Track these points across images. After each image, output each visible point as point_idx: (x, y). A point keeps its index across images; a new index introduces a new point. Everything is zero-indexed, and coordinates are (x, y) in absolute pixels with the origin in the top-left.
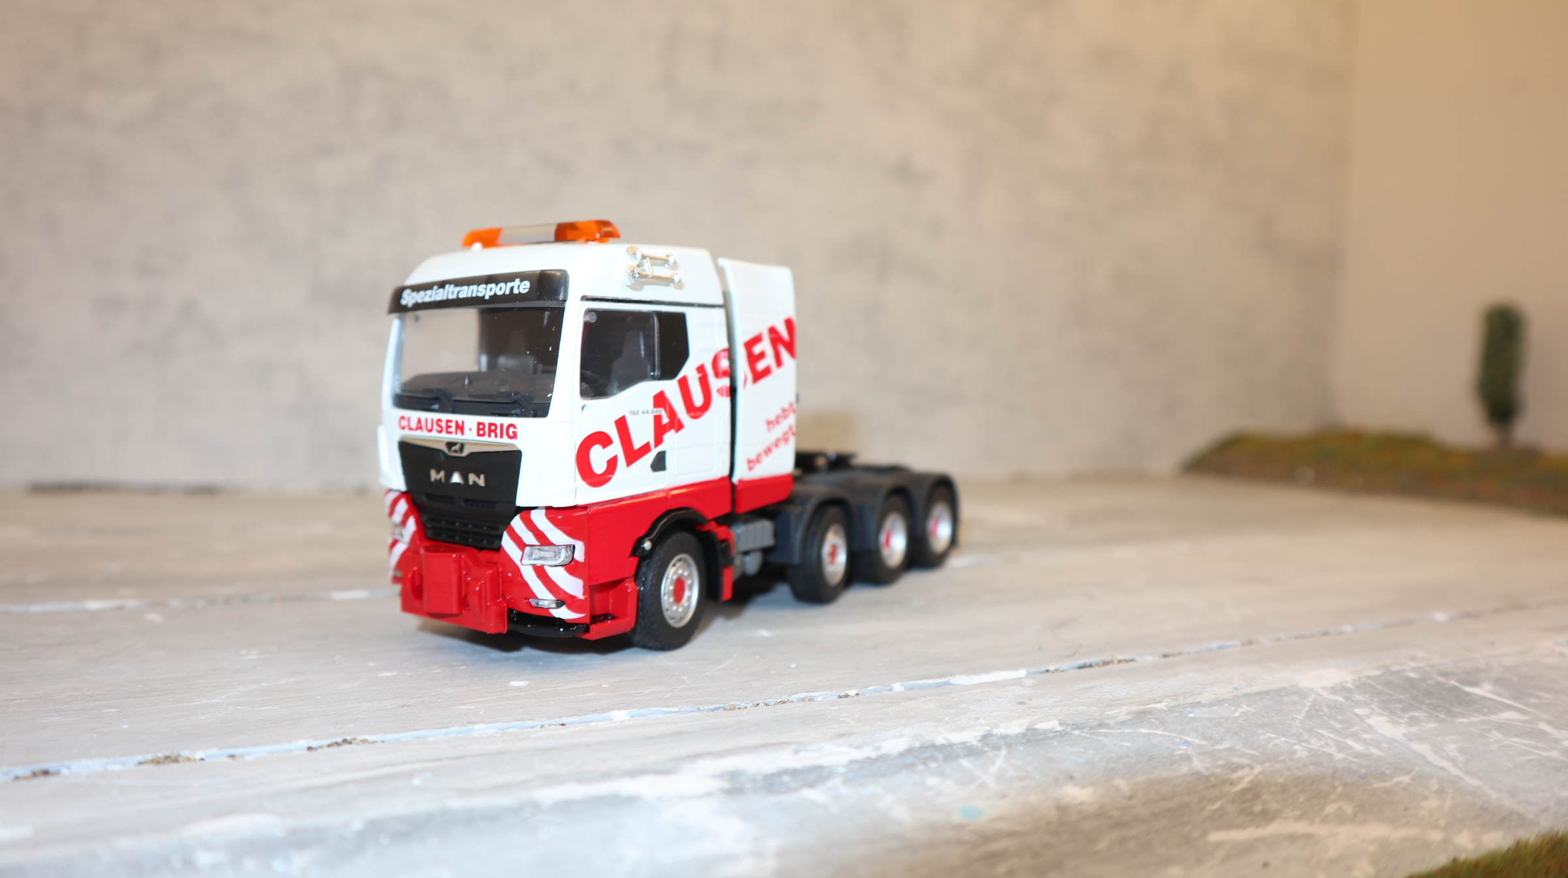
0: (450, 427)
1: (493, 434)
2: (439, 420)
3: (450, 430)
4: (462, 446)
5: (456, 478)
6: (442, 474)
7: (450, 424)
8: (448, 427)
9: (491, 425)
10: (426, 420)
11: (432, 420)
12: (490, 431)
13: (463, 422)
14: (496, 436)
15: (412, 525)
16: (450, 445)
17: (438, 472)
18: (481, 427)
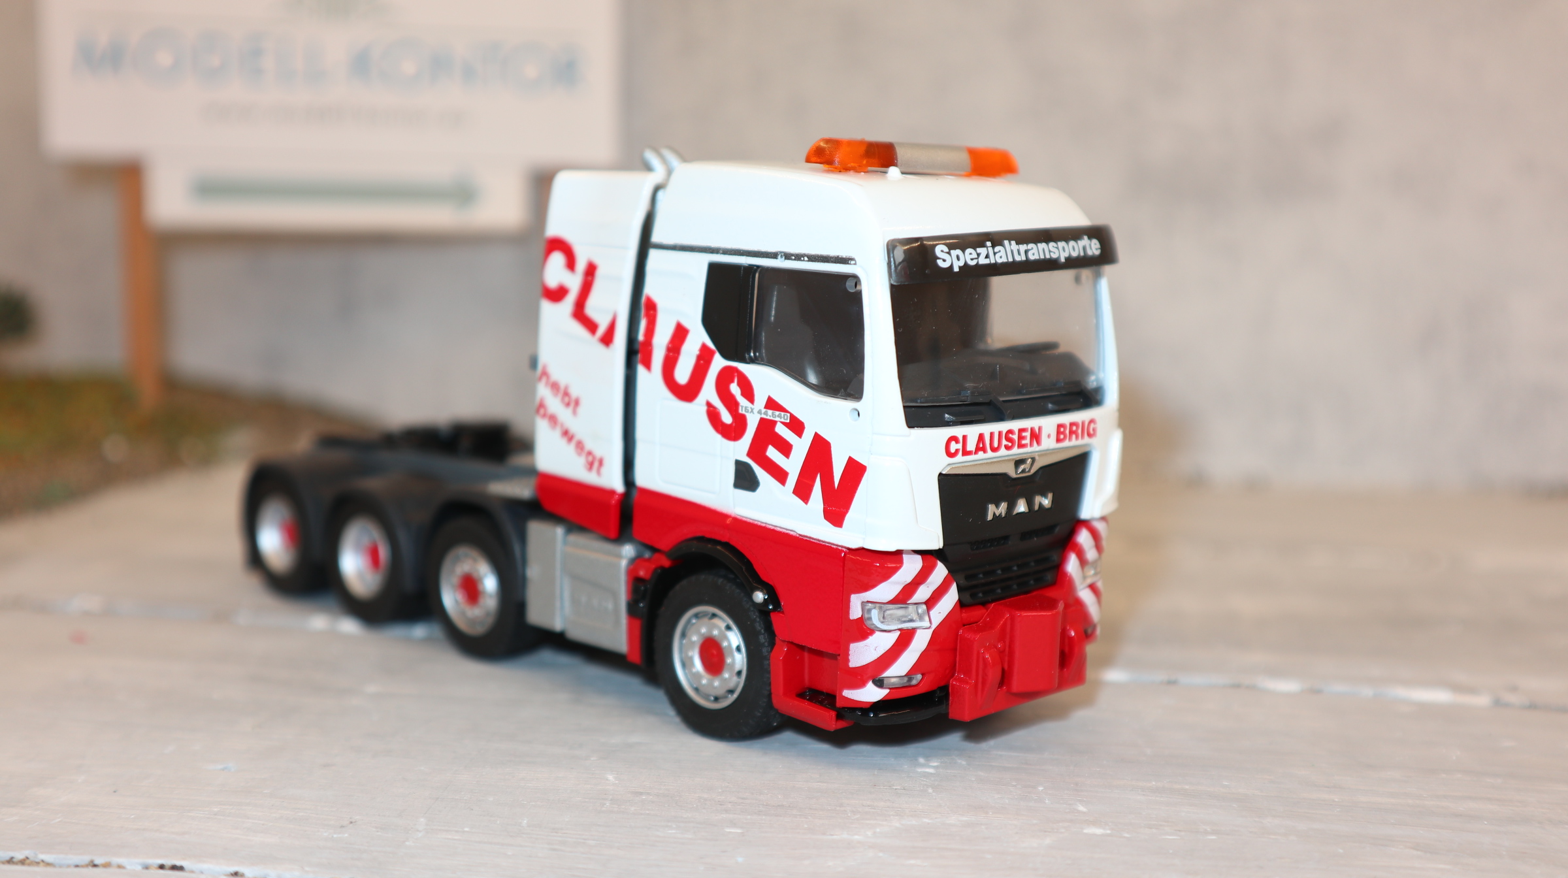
0: (1024, 438)
1: (1074, 436)
2: (1010, 432)
3: (1024, 442)
4: (1033, 460)
5: (1021, 507)
6: (1003, 506)
7: (1024, 434)
8: (1021, 438)
9: (1072, 424)
10: (992, 434)
11: (1000, 433)
12: (1071, 432)
13: (1040, 428)
14: (1077, 438)
15: (951, 597)
16: (1018, 463)
17: (997, 506)
18: (1062, 429)
